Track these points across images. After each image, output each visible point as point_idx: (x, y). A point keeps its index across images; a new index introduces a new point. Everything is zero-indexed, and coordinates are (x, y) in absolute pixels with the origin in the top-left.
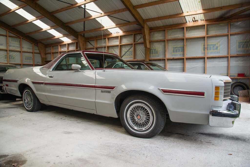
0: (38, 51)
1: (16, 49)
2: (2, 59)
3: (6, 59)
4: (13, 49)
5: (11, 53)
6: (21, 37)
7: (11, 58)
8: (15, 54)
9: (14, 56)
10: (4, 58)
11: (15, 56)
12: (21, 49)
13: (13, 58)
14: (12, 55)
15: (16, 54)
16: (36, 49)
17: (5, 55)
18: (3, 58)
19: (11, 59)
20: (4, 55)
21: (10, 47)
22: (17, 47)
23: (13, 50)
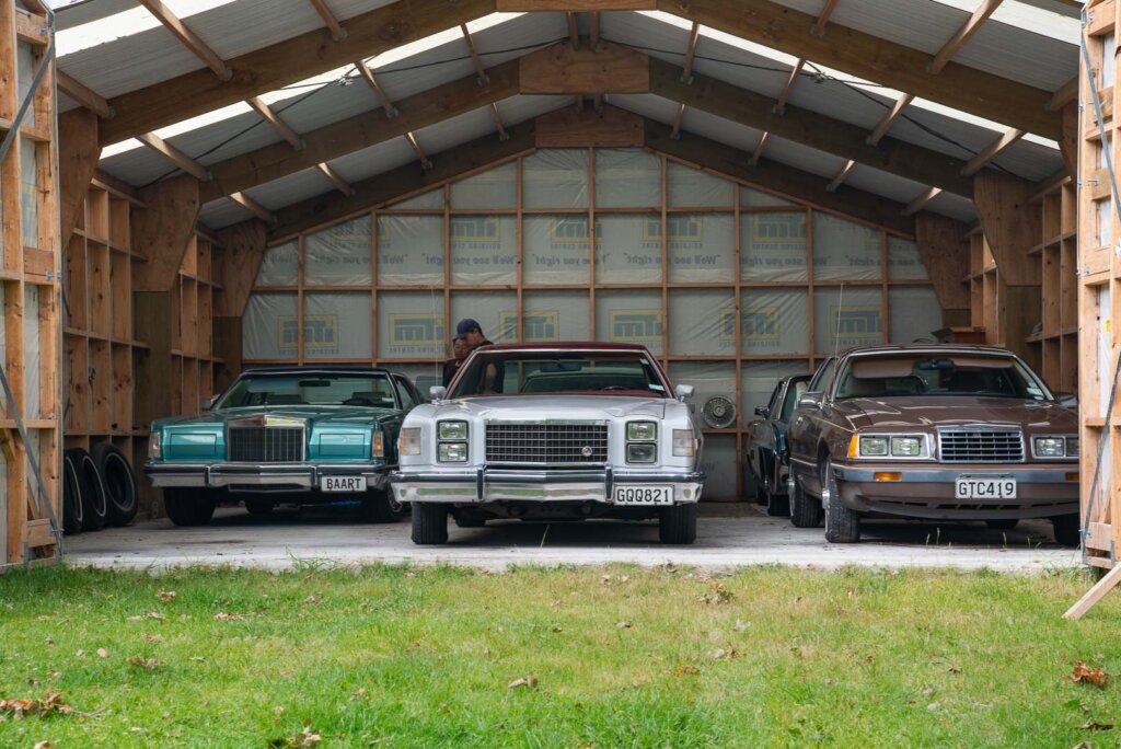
0: (918, 272)
1: (783, 274)
2: (713, 334)
3: (730, 336)
4: (767, 275)
5: (754, 300)
6: (810, 205)
7: (754, 325)
8: (775, 304)
9: (773, 314)
10: (723, 329)
11: (776, 315)
12: (812, 273)
13: (765, 326)
14: (763, 311)
15: (785, 302)
16: (905, 263)
17: (727, 316)
18: (717, 332)
19: (754, 335)
20: (722, 316)
21: (753, 269)
22: (789, 262)
23: (765, 281)
